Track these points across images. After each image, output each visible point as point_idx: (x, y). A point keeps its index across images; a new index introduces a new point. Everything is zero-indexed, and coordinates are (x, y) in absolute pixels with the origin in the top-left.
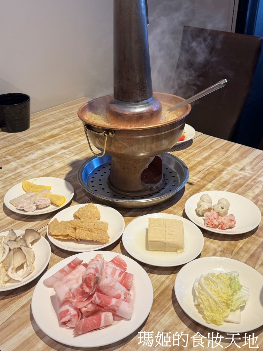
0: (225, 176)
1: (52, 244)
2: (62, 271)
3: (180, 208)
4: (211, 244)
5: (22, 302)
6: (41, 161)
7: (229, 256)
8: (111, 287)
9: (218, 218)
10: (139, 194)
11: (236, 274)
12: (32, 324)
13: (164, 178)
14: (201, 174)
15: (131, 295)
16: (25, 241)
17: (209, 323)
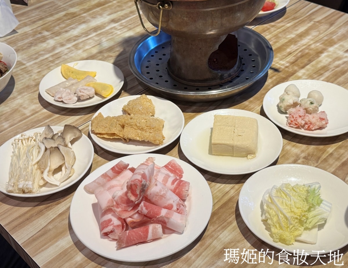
0: (324, 59)
1: (95, 145)
2: (105, 176)
3: (258, 102)
4: (293, 149)
5: (60, 209)
6: (84, 39)
7: (314, 164)
8: (161, 196)
9: (304, 116)
10: (205, 84)
11: (317, 186)
12: (70, 234)
13: (241, 62)
14: (291, 57)
15: (185, 205)
16: (64, 139)
17: (276, 242)
